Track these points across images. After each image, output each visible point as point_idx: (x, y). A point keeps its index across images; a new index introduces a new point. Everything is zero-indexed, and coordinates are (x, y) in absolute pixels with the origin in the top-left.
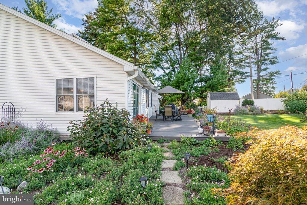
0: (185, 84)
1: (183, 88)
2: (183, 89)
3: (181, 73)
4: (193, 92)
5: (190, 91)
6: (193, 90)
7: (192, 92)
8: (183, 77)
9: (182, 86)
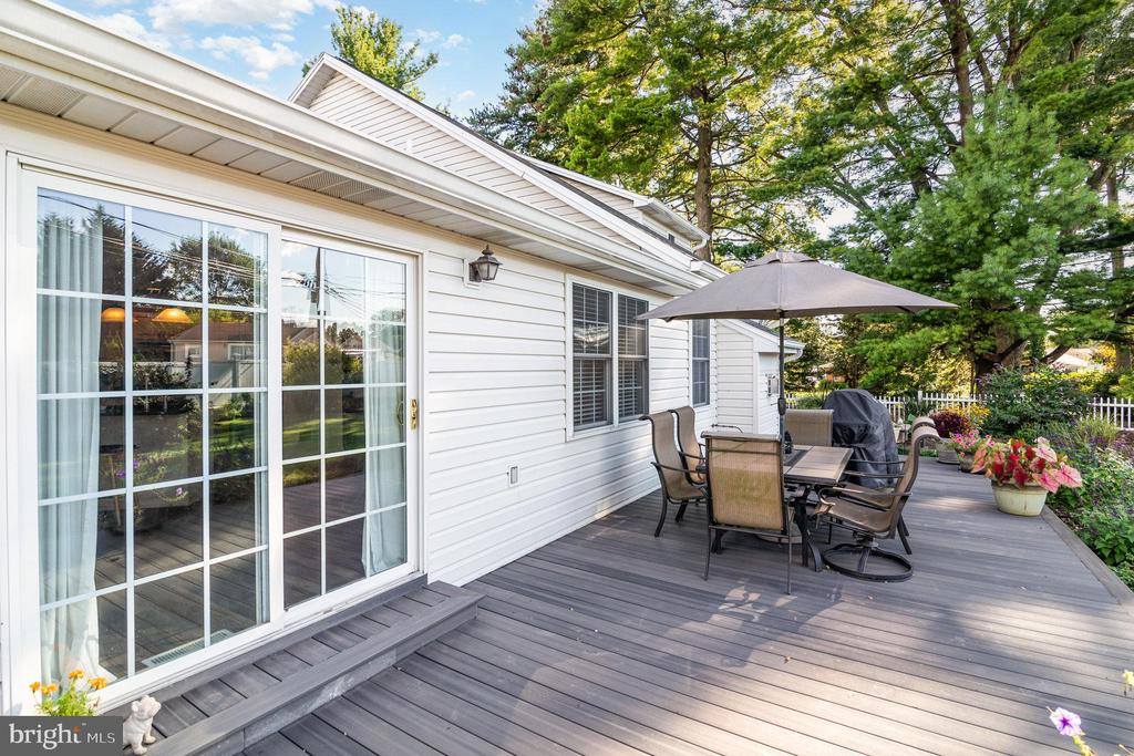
0: (987, 258)
1: (974, 285)
2: (976, 294)
3: (960, 199)
4: (1051, 308)
5: (1034, 303)
6: (1057, 296)
7: (1044, 311)
8: (972, 219)
9: (966, 275)
